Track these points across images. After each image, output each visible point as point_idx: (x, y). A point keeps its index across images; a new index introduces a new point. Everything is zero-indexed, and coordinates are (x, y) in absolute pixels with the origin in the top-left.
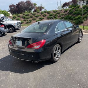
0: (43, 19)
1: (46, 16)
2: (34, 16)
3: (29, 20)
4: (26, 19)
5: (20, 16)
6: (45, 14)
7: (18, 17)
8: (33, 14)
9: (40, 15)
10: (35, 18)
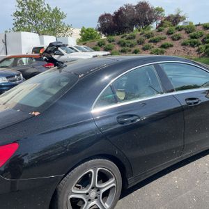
0: (172, 46)
1: (179, 38)
2: (147, 41)
3: (133, 49)
4: (126, 48)
5: (113, 41)
6: (178, 33)
7: (110, 42)
8: (145, 36)
9: (165, 36)
10: (149, 44)
